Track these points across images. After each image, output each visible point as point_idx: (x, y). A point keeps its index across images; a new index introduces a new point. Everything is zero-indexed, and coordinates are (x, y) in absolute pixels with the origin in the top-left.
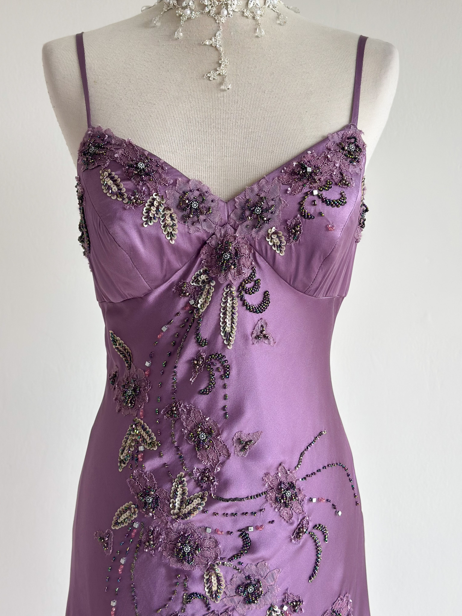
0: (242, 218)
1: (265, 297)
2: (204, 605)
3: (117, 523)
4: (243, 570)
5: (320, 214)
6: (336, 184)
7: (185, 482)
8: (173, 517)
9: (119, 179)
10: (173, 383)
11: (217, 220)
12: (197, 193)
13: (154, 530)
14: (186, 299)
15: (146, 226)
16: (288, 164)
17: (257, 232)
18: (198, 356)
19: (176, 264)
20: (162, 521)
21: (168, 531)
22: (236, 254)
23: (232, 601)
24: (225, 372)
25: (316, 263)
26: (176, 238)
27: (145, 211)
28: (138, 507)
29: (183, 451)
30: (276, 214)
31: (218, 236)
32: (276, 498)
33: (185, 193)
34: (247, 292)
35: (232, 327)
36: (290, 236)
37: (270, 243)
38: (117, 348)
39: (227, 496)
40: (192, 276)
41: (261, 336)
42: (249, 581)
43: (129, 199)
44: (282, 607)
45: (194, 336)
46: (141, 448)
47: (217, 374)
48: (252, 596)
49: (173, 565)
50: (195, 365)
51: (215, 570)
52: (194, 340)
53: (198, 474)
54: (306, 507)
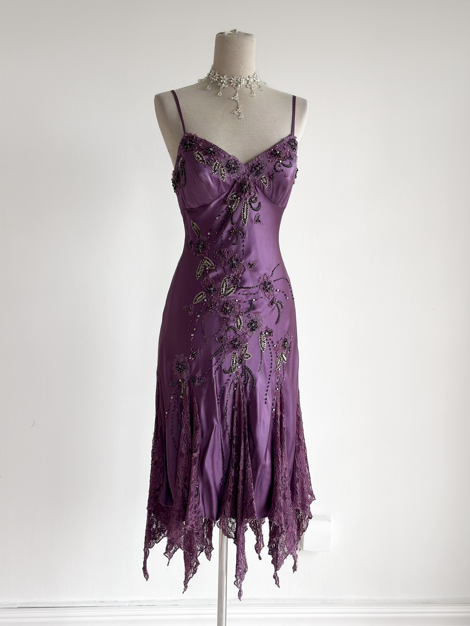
0: (252, 171)
1: (259, 204)
2: (234, 332)
3: (196, 301)
4: (250, 317)
5: (282, 170)
6: (288, 158)
7: (227, 281)
8: (222, 296)
9: (202, 155)
10: (221, 241)
11: (241, 172)
12: (233, 161)
13: (214, 302)
14: (227, 205)
15: (214, 174)
16: (270, 150)
17: (257, 177)
18: (232, 229)
19: (224, 190)
20: (217, 298)
21: (220, 302)
23: (246, 330)
24: (243, 235)
25: (280, 190)
26: (225, 179)
28: (206, 293)
29: (226, 269)
30: (265, 170)
31: (242, 179)
32: (264, 288)
33: (229, 161)
34: (253, 202)
35: (247, 216)
36: (270, 179)
37: (262, 182)
38: (194, 228)
39: (244, 287)
40: (230, 195)
41: (258, 221)
42: (252, 322)
43: (207, 163)
44: (265, 333)
45: (231, 221)
47: (240, 236)
48: (254, 328)
49: (222, 315)
50: (231, 232)
51: (239, 317)
52: (230, 222)
53: (232, 278)
54: (275, 293)
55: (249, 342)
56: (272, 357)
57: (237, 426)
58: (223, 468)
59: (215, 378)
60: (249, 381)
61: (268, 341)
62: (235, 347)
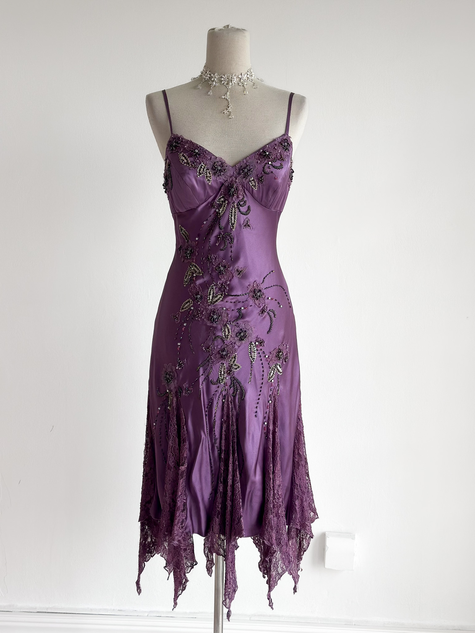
0: (239, 174)
1: (248, 208)
2: (222, 342)
3: (183, 309)
4: (239, 326)
5: (272, 172)
6: (279, 160)
7: (214, 288)
8: (209, 303)
9: (187, 157)
10: (209, 246)
11: (228, 174)
12: (220, 163)
13: (200, 310)
14: (215, 209)
15: (199, 177)
16: (259, 150)
17: (245, 180)
18: (220, 234)
19: (211, 194)
20: (204, 306)
21: (207, 310)
22: (236, 189)
23: (234, 339)
24: (231, 241)
25: (270, 193)
26: (211, 182)
27: (198, 170)
28: (193, 301)
29: (213, 275)
30: (253, 172)
31: (229, 182)
32: (253, 295)
33: (215, 163)
34: (241, 206)
35: (235, 221)
36: (259, 182)
37: (251, 184)
38: (182, 233)
39: (233, 294)
40: (217, 199)
41: (247, 225)
42: (241, 331)
43: (192, 165)
44: (255, 343)
45: (218, 225)
46: (195, 275)
47: (228, 241)
48: (243, 337)
49: (209, 324)
50: (219, 238)
51: (227, 326)
52: (218, 227)
53: (220, 285)
54: (266, 301)
55: (238, 352)
56: (263, 368)
57: (226, 439)
58: (212, 482)
59: (202, 389)
60: (238, 393)
61: (258, 352)
62: (222, 357)
